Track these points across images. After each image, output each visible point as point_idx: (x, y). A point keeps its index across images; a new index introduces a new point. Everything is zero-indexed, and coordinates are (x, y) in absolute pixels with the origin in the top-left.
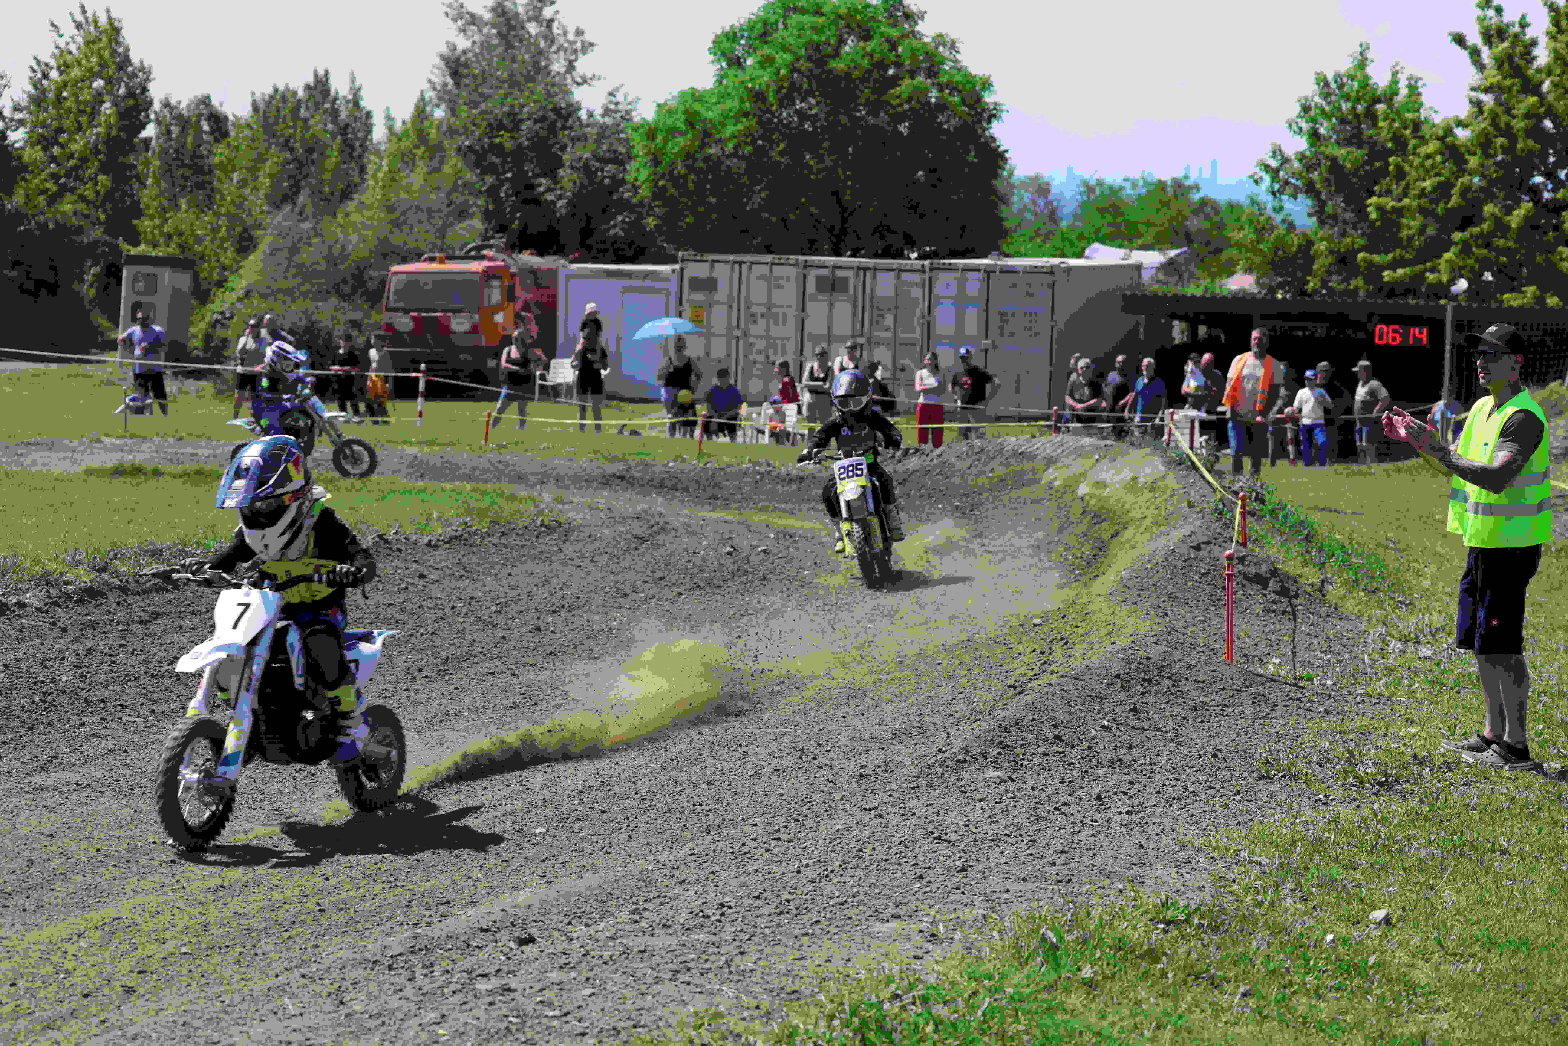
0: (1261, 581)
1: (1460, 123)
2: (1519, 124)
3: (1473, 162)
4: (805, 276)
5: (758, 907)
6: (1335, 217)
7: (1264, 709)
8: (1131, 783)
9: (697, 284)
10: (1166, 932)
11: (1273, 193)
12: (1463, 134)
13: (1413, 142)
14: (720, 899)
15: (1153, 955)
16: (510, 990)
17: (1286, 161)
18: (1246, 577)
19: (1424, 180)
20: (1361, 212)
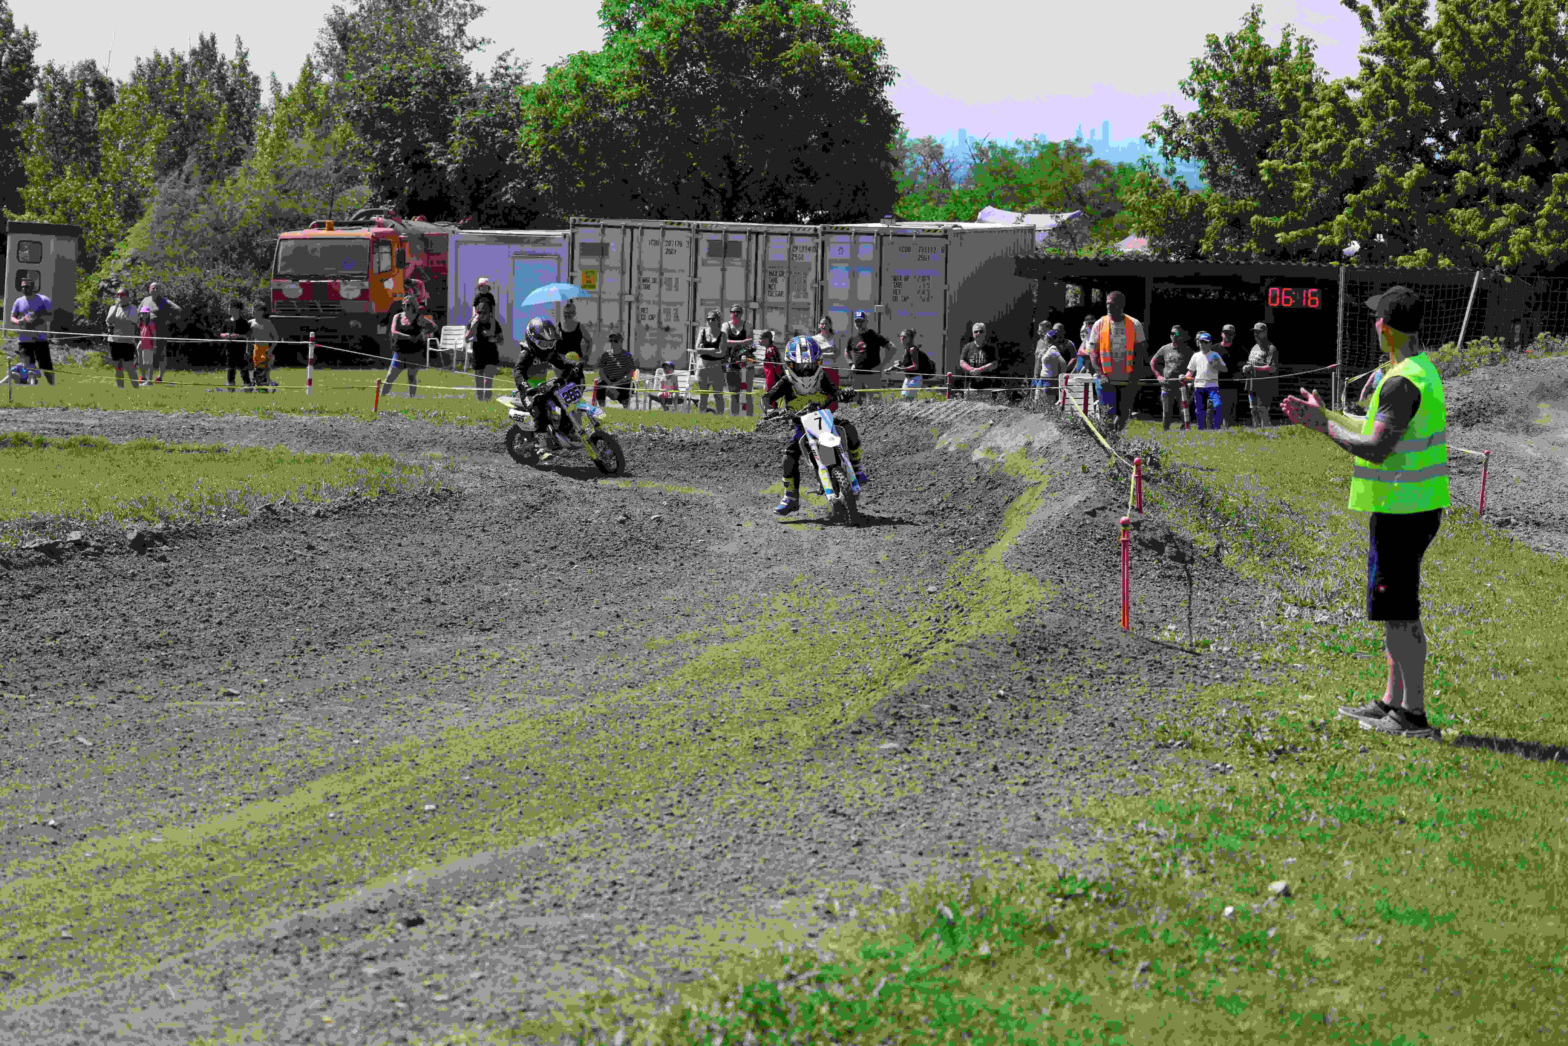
0: (1157, 546)
1: (1351, 85)
2: (1410, 86)
3: (1365, 124)
4: (697, 241)
5: (650, 885)
6: (1228, 179)
7: (1161, 676)
8: (1028, 753)
9: (589, 249)
10: (1063, 906)
11: (1166, 155)
12: (1354, 96)
13: (1304, 104)
14: (611, 877)
15: (1050, 931)
16: (397, 974)
17: (1178, 122)
18: (1141, 542)
19: (1316, 142)
20: (1253, 174)
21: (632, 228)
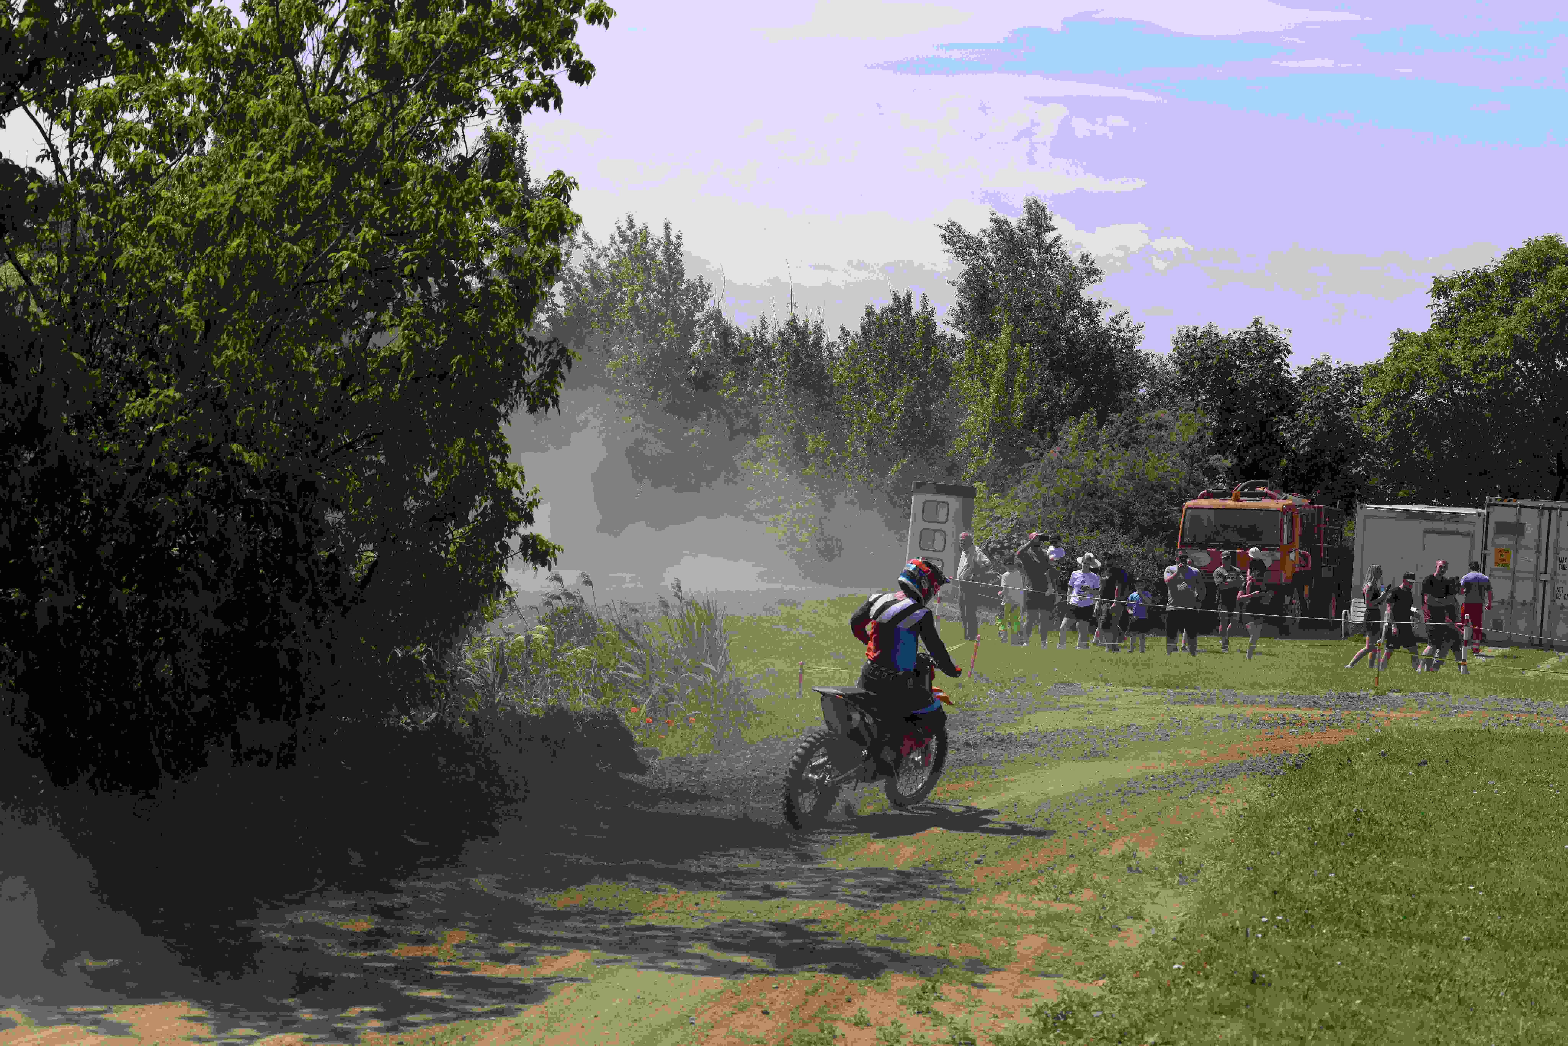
9: (1504, 529)
21: (1550, 509)
